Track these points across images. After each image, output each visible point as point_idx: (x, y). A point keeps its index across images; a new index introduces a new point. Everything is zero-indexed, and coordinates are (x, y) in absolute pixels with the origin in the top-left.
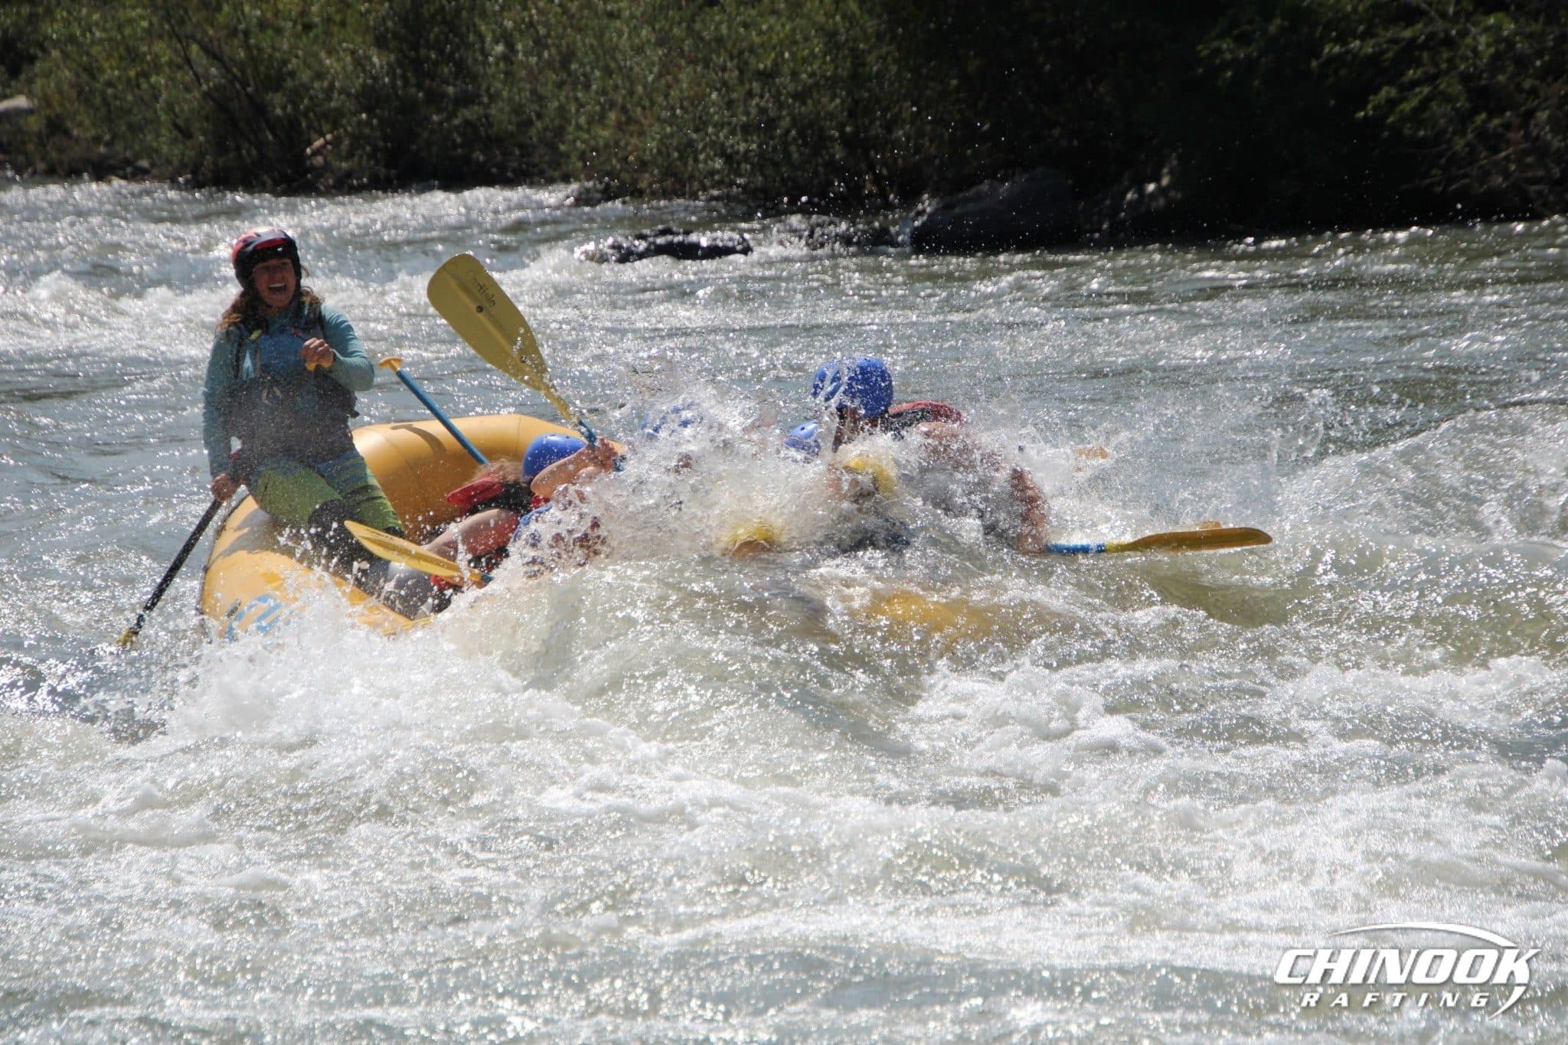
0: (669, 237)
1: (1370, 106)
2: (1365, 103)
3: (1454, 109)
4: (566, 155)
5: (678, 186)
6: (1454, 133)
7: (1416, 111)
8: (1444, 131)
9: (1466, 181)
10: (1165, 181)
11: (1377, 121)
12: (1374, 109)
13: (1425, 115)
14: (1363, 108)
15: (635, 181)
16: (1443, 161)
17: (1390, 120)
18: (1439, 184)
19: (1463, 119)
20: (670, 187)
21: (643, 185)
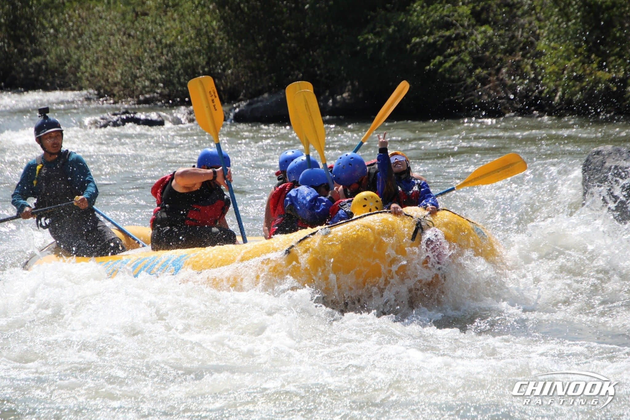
0: (127, 115)
1: (431, 64)
2: (430, 62)
3: (466, 66)
4: (81, 78)
6: (467, 77)
7: (450, 67)
8: (463, 75)
10: (345, 95)
11: (435, 71)
12: (433, 65)
13: (455, 69)
14: (429, 64)
15: (112, 90)
16: (462, 89)
17: (440, 70)
18: (461, 98)
19: (470, 71)
20: (127, 93)
21: (115, 92)
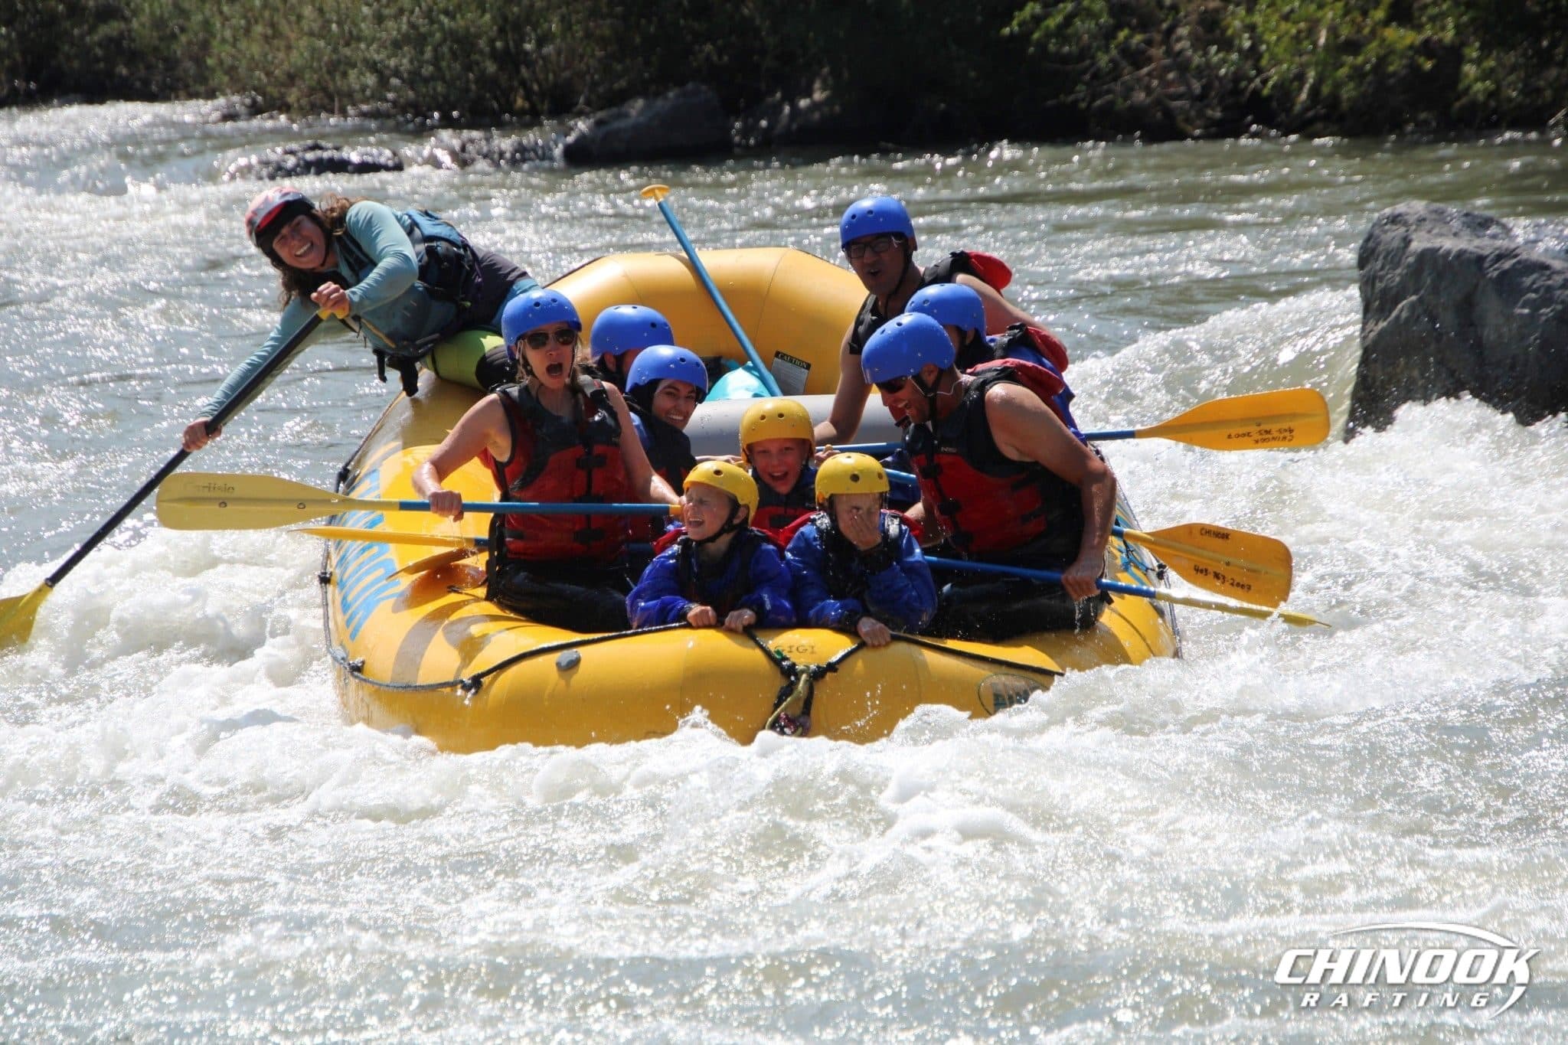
0: (319, 153)
1: (1015, 22)
2: (1011, 19)
3: (1097, 25)
4: (212, 69)
5: (326, 101)
6: (1098, 49)
7: (1061, 27)
8: (1088, 47)
9: (1110, 97)
10: (818, 96)
11: (1023, 37)
12: (1020, 25)
13: (1069, 31)
14: (1008, 23)
15: (283, 96)
16: (1087, 77)
17: (1036, 36)
18: (1083, 100)
19: (1106, 35)
20: (318, 102)
21: (291, 98)
